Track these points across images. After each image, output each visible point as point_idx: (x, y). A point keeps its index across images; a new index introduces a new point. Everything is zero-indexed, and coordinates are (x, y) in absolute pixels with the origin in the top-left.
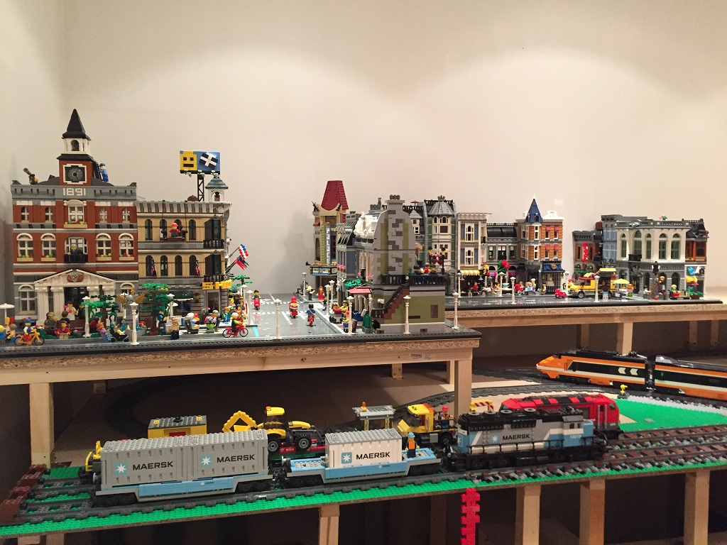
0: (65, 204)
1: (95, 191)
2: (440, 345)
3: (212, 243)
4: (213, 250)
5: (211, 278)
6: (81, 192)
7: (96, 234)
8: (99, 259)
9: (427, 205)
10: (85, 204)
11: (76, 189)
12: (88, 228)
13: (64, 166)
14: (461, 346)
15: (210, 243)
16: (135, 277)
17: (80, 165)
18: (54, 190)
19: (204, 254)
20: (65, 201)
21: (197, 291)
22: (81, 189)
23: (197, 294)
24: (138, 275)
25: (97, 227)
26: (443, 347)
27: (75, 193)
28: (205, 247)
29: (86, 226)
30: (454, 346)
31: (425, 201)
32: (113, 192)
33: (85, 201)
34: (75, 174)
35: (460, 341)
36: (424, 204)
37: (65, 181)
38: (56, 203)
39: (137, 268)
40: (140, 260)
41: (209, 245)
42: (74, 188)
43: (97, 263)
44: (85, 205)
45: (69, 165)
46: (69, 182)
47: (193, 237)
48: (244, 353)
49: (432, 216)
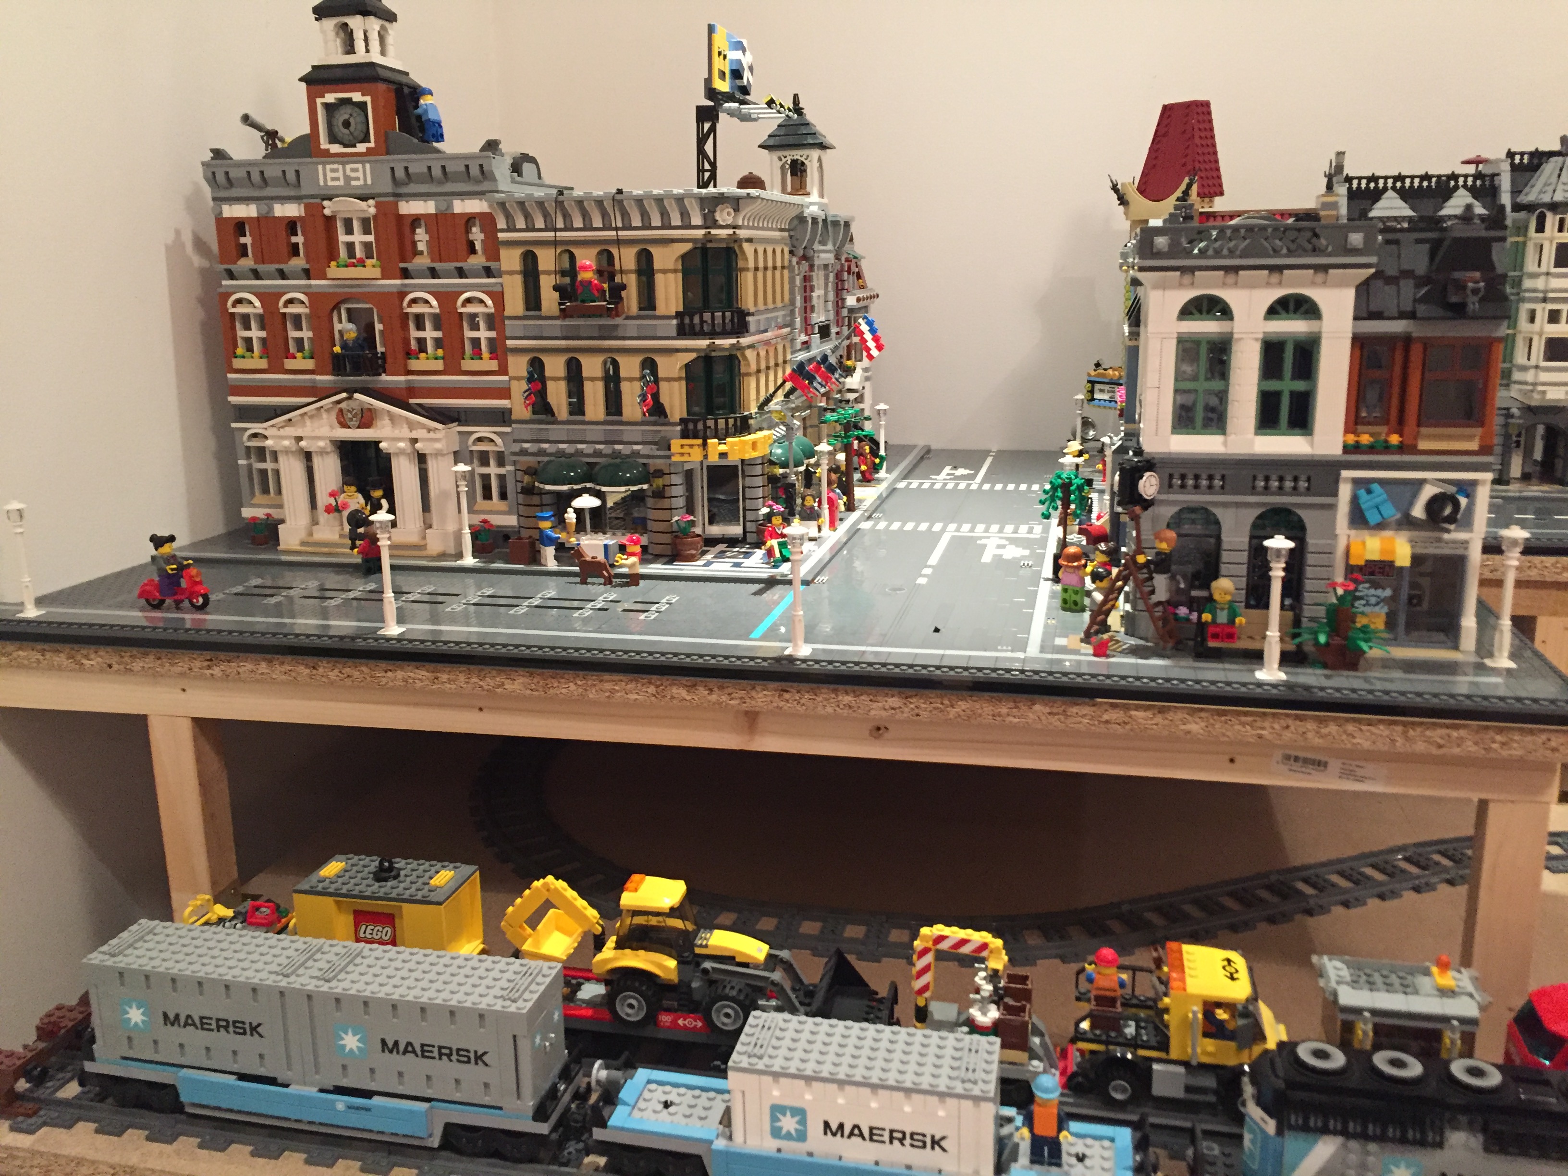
0: (327, 212)
1: (392, 169)
2: (1407, 739)
3: (702, 321)
4: (703, 343)
5: (700, 426)
6: (360, 174)
7: (402, 295)
8: (414, 364)
9: (1514, 168)
10: (369, 208)
11: (348, 167)
12: (384, 277)
13: (319, 101)
14: (1505, 753)
15: (697, 320)
16: (502, 417)
17: (357, 97)
18: (297, 172)
19: (680, 355)
20: (326, 203)
21: (659, 463)
22: (359, 166)
23: (659, 473)
24: (510, 411)
25: (406, 274)
26: (1420, 747)
27: (348, 179)
28: (683, 332)
29: (377, 272)
30: (1470, 747)
31: (1511, 155)
32: (437, 172)
33: (371, 202)
34: (347, 124)
35: (1500, 731)
36: (1506, 167)
37: (324, 145)
38: (307, 207)
39: (504, 393)
40: (512, 371)
41: (692, 325)
42: (344, 164)
43: (410, 377)
44: (372, 211)
45: (330, 98)
46: (336, 148)
47: (648, 301)
48: (683, 693)
49: (1529, 208)
